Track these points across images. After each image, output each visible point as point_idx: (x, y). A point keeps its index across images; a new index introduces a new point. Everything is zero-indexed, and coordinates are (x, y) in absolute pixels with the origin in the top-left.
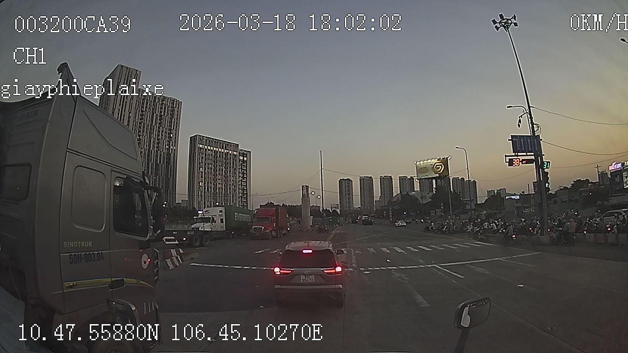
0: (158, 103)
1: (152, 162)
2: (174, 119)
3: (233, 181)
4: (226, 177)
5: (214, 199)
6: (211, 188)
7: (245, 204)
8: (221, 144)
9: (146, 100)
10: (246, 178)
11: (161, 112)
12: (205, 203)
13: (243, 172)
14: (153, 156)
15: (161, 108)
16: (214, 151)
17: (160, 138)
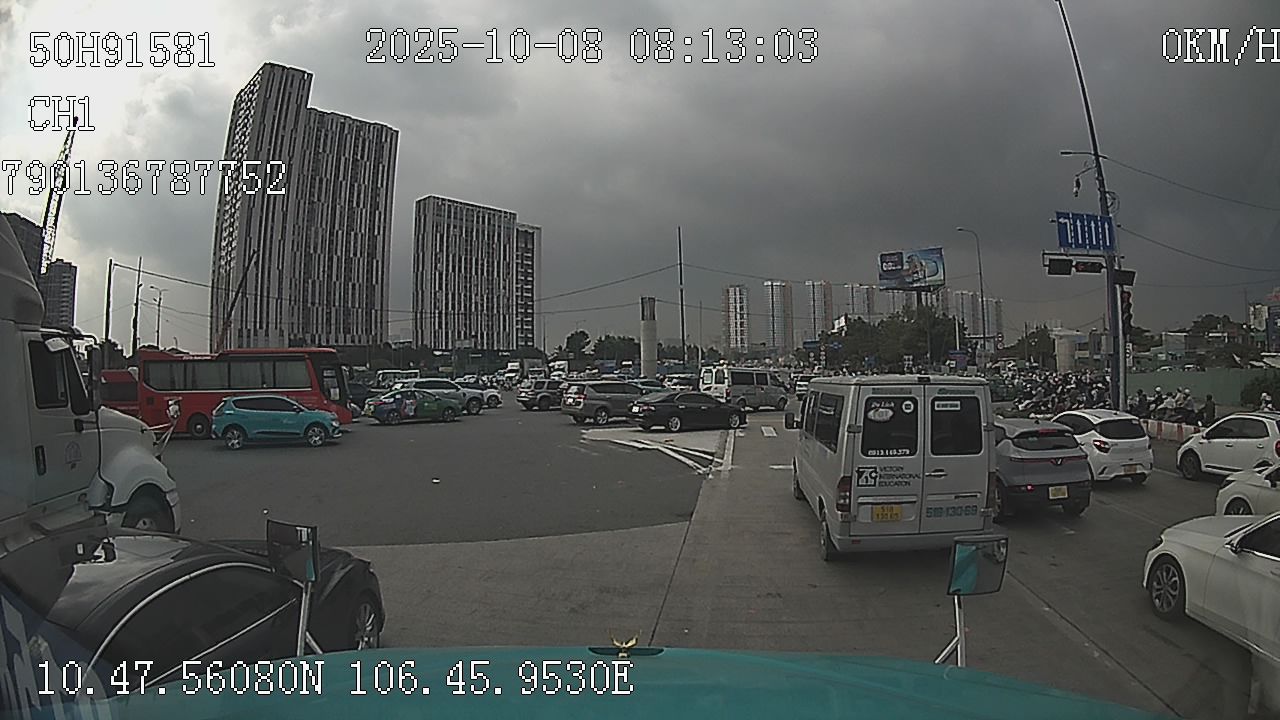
0: (349, 136)
1: (339, 254)
2: (384, 167)
3: (504, 288)
4: (490, 282)
5: (465, 325)
6: (460, 303)
7: (530, 336)
8: (481, 215)
9: (323, 131)
10: (532, 281)
11: (355, 153)
12: (447, 333)
13: (526, 271)
14: (340, 242)
15: (356, 146)
16: (466, 228)
17: (355, 205)
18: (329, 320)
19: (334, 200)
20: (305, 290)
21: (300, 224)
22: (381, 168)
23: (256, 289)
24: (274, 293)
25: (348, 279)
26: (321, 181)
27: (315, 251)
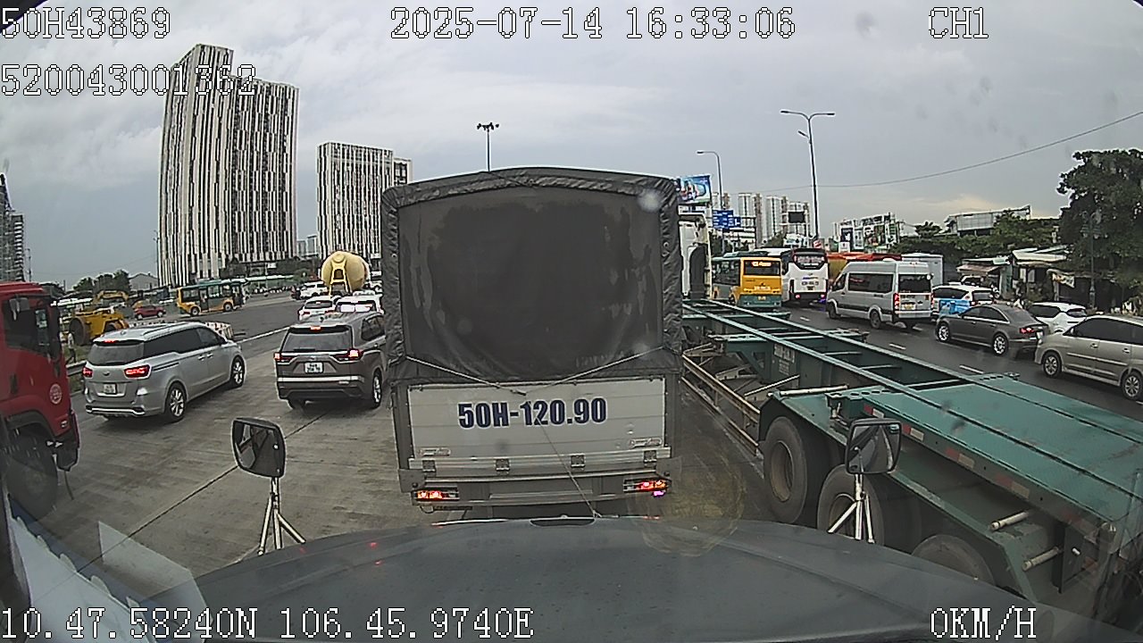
0: (261, 96)
1: (257, 189)
2: (288, 118)
6: (353, 223)
14: (257, 180)
16: (357, 165)
17: (267, 150)
18: (252, 242)
19: (252, 147)
20: (233, 219)
21: (227, 168)
22: (286, 118)
23: (199, 223)
24: (213, 226)
25: (264, 208)
26: (241, 132)
27: (239, 189)
